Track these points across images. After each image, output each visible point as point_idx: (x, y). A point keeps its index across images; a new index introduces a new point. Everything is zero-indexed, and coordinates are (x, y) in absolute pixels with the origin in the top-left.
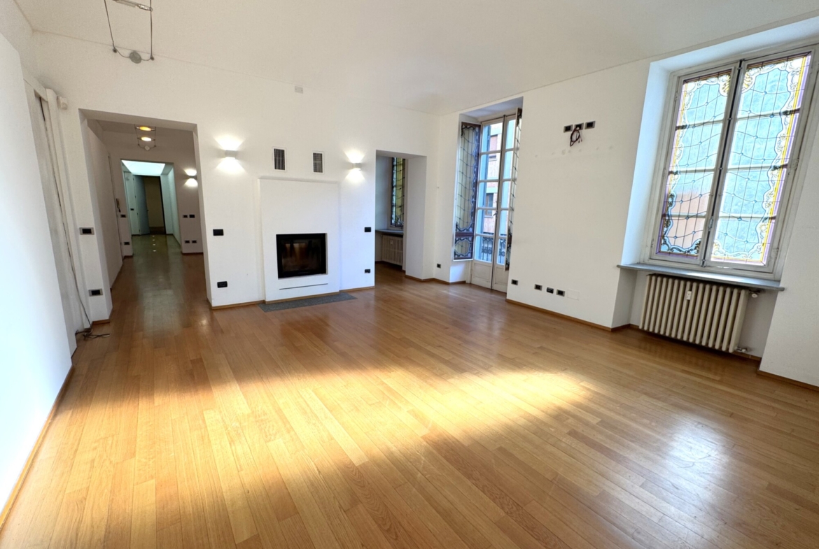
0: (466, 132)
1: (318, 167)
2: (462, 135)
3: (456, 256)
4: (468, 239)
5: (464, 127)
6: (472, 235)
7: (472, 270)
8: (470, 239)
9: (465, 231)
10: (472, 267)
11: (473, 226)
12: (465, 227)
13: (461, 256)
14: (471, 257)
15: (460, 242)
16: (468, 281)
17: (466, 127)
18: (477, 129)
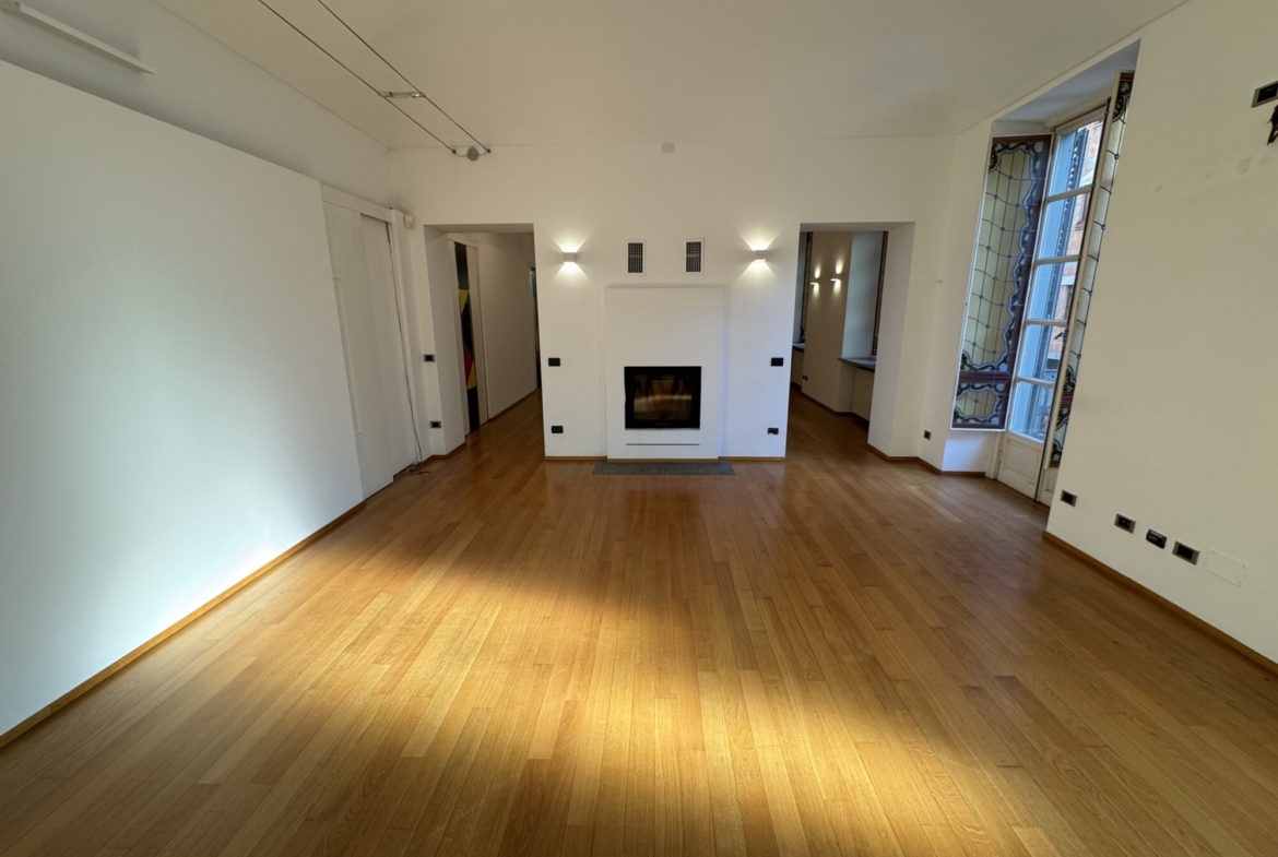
0: (1005, 158)
1: (693, 264)
2: (991, 167)
3: (959, 421)
4: (995, 387)
5: (999, 147)
6: (1007, 380)
7: (1000, 451)
8: (1001, 387)
9: (988, 370)
10: (1001, 444)
11: (1010, 360)
12: (988, 359)
13: (972, 422)
14: (1001, 425)
15: (971, 393)
16: (990, 474)
17: (1006, 147)
18: (1039, 147)
